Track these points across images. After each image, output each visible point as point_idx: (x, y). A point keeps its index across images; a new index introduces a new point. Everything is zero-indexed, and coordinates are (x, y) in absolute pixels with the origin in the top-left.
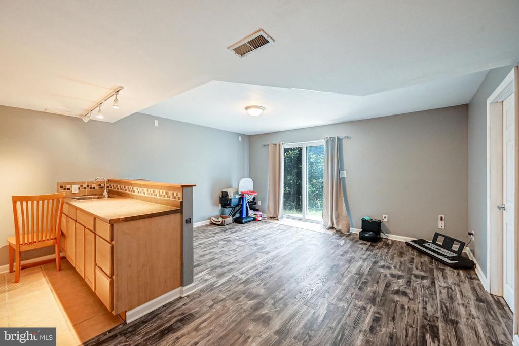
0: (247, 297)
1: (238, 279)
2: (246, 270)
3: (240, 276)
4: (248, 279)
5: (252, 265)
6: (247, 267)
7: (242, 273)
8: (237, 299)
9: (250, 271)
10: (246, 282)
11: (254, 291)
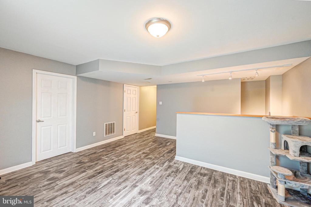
0: (152, 158)
1: (159, 165)
2: (156, 171)
3: (158, 166)
4: (153, 165)
5: (154, 175)
6: (156, 173)
7: (158, 168)
8: (155, 157)
9: (153, 170)
10: (154, 164)
11: (149, 160)
